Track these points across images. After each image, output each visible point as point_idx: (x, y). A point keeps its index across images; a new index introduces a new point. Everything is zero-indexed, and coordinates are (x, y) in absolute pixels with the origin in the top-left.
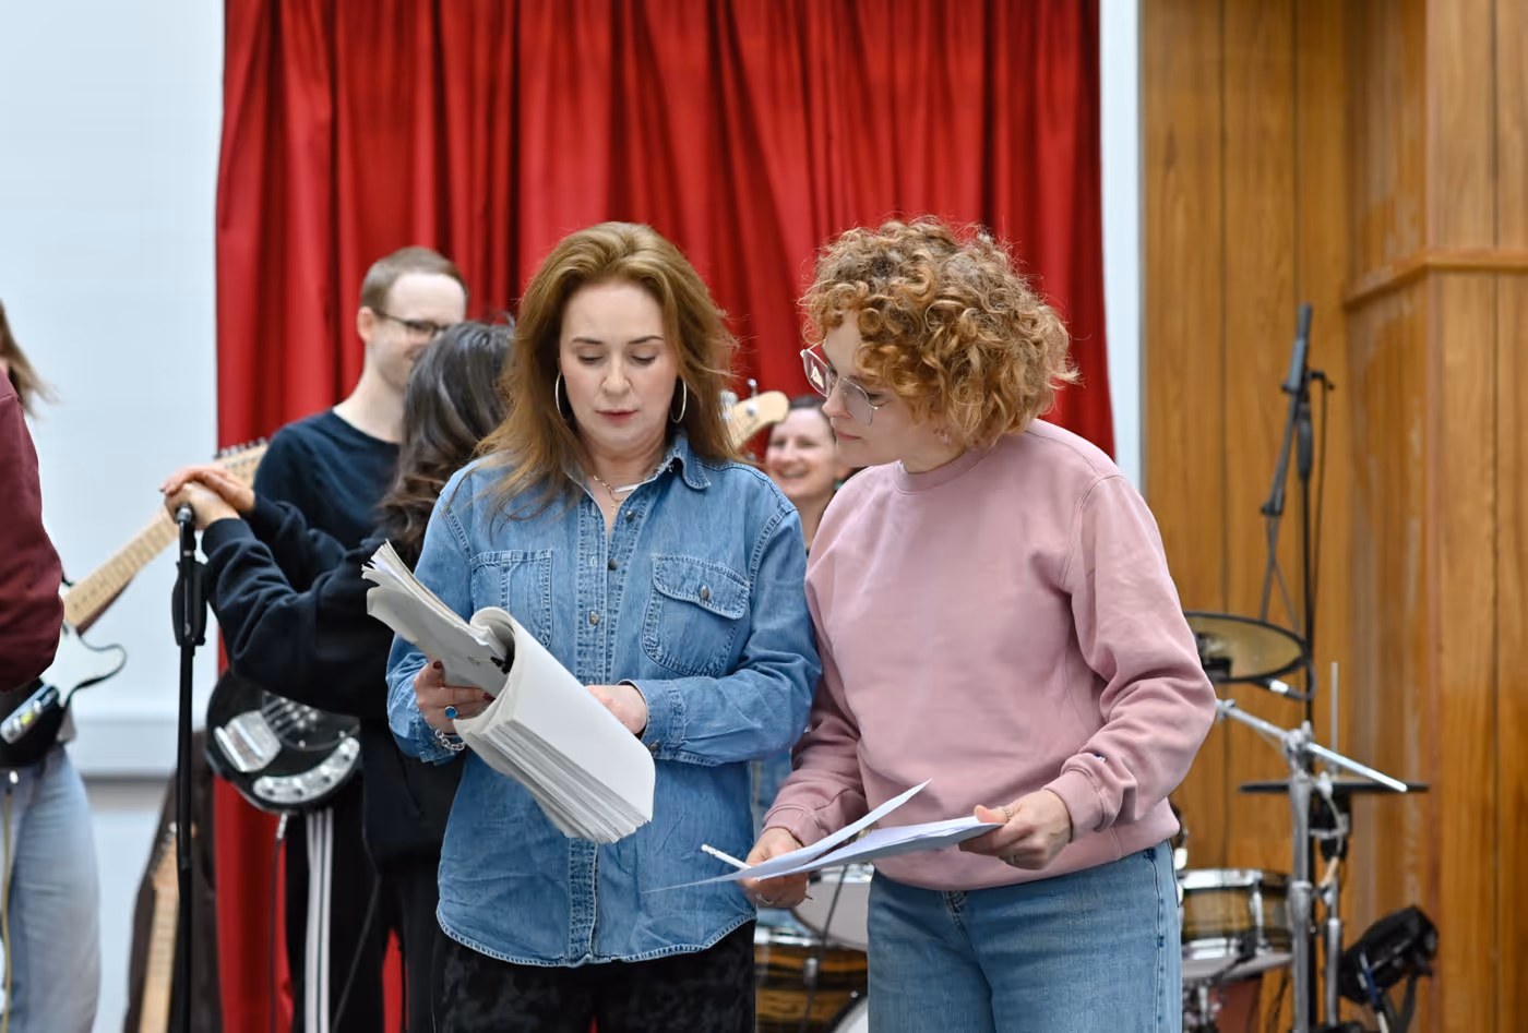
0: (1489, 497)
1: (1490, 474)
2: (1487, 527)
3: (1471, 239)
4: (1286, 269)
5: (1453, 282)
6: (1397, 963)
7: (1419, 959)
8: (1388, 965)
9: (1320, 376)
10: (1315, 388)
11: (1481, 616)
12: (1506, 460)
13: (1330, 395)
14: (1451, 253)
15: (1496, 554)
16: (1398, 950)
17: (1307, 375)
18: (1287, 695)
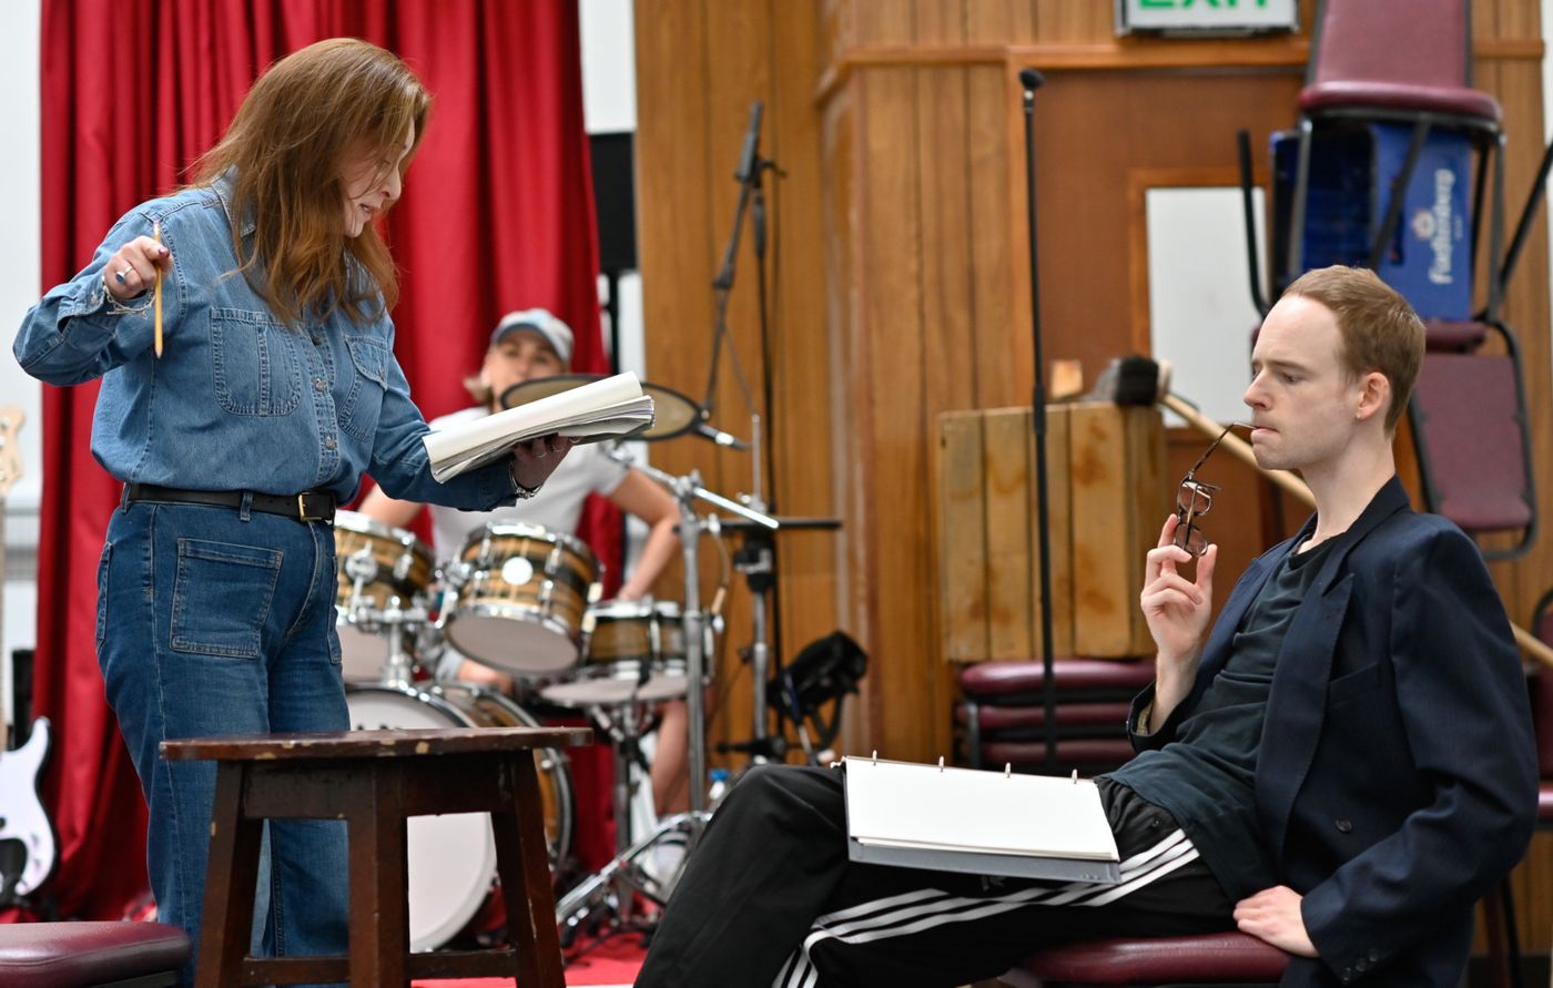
0: (913, 266)
1: (914, 247)
2: (912, 293)
3: (892, 37)
4: (763, 75)
5: (876, 77)
6: (826, 682)
7: (846, 680)
8: (816, 685)
9: (771, 165)
10: (767, 176)
11: (909, 373)
12: (929, 234)
13: (782, 183)
14: (872, 50)
15: (922, 316)
16: (824, 670)
17: (757, 165)
18: (732, 446)
